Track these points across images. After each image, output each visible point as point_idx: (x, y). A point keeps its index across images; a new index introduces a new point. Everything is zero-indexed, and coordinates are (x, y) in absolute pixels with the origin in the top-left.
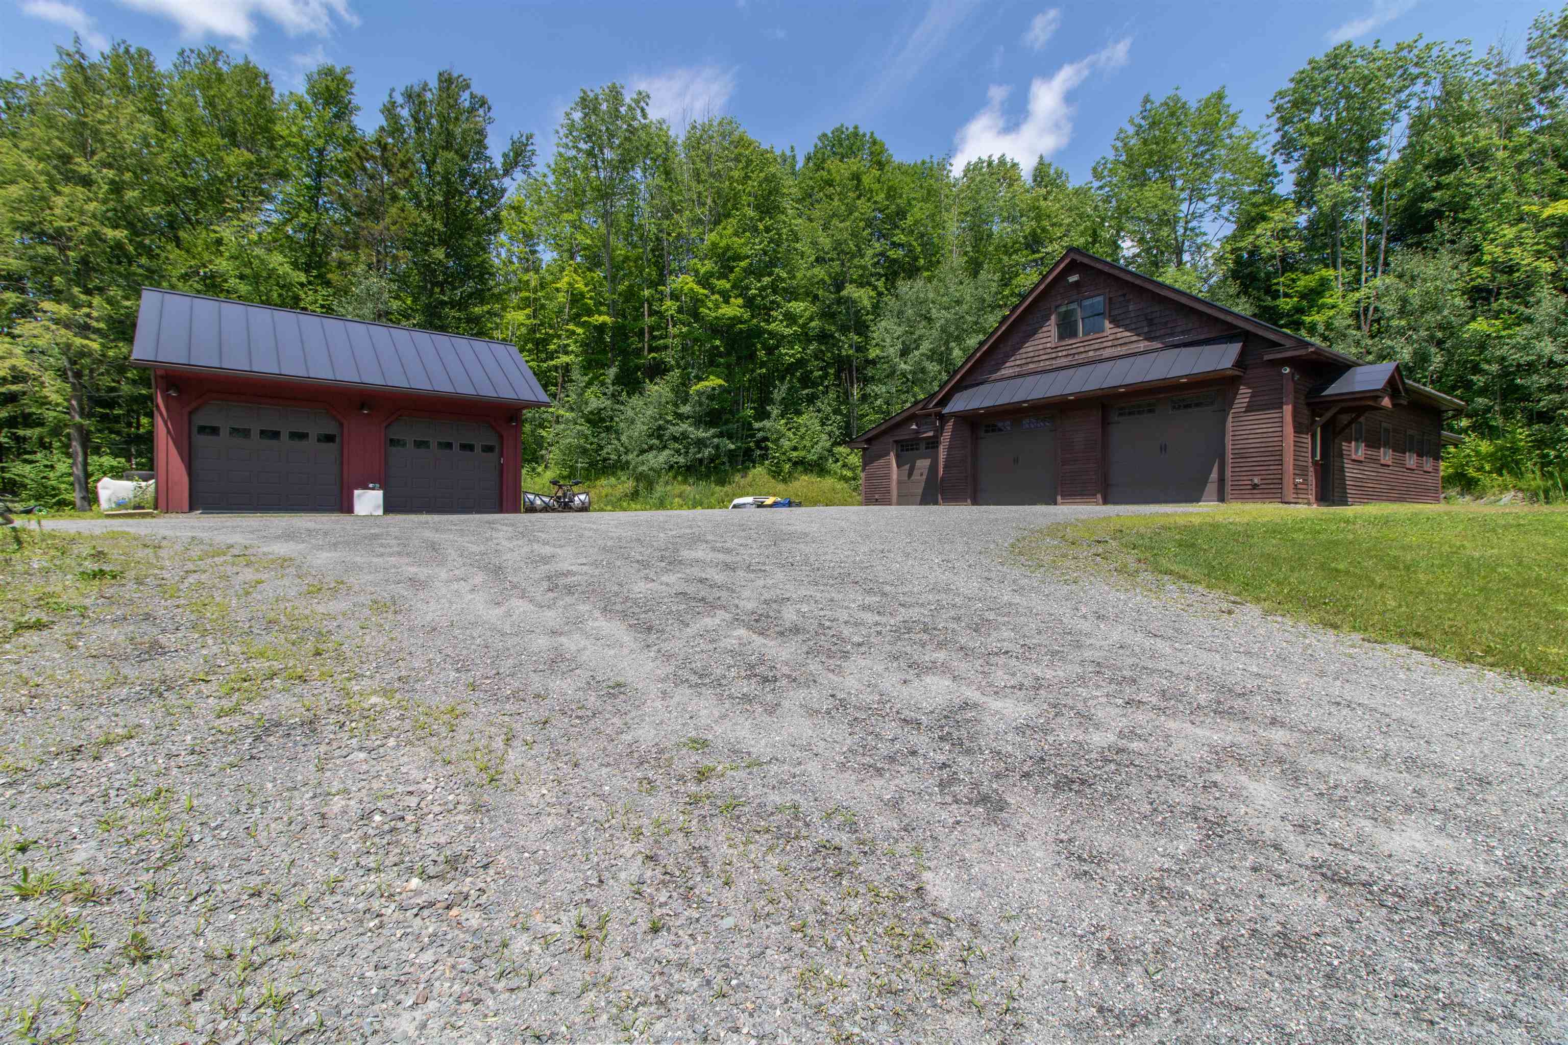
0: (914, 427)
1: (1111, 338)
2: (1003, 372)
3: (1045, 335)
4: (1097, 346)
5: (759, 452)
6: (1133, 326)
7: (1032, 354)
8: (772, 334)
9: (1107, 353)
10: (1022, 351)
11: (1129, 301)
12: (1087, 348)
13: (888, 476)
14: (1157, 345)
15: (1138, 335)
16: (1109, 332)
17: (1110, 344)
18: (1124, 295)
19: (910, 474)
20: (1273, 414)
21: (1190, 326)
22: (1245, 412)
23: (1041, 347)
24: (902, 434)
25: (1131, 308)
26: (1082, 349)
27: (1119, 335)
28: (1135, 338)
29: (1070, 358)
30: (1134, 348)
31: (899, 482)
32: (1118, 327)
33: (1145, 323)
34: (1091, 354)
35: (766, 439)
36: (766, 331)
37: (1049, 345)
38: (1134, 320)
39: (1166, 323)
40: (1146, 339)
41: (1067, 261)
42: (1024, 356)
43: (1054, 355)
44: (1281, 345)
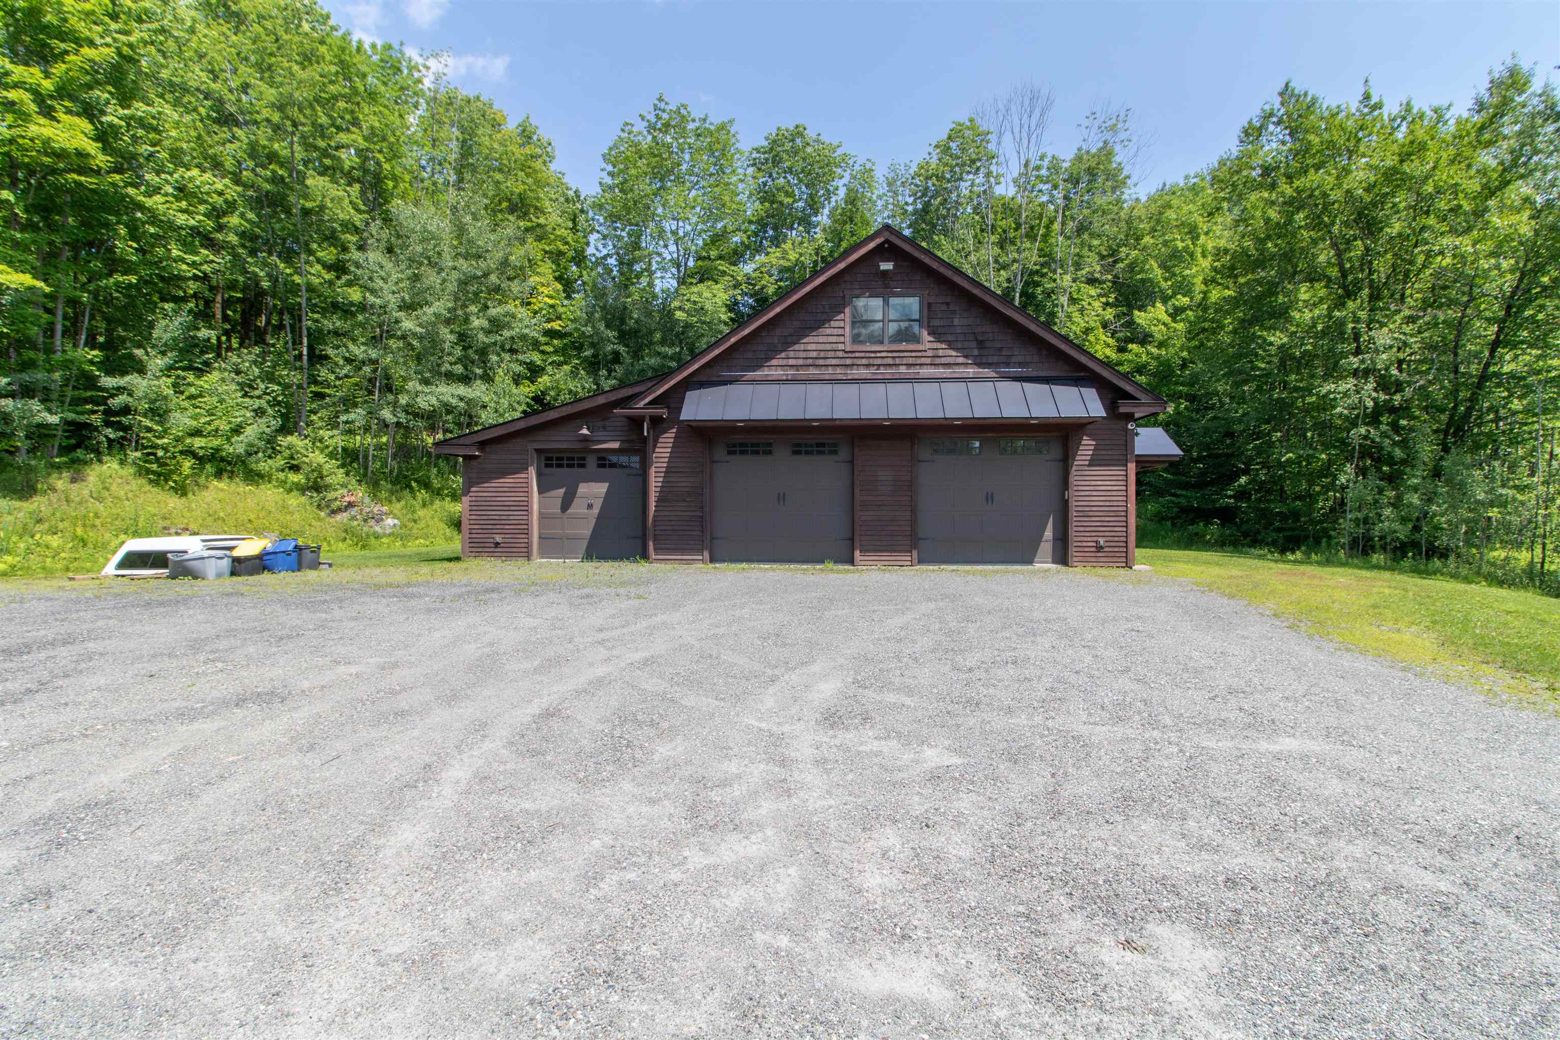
0: (585, 431)
1: (930, 353)
2: (766, 372)
3: (836, 331)
4: (911, 361)
5: (111, 433)
6: (960, 346)
7: (814, 354)
8: (154, 219)
9: (925, 372)
10: (796, 347)
11: (954, 312)
12: (898, 361)
13: (526, 508)
14: (987, 372)
15: (966, 357)
16: (928, 346)
17: (928, 361)
18: (948, 304)
19: (566, 505)
20: (1118, 471)
21: (1028, 359)
22: (1089, 466)
23: (828, 347)
24: (559, 441)
25: (956, 322)
26: (890, 361)
27: (941, 353)
28: (961, 360)
29: (873, 370)
30: (960, 371)
31: (542, 516)
32: (941, 342)
33: (974, 344)
34: (903, 369)
35: (126, 410)
36: (141, 207)
37: (841, 347)
38: (961, 338)
39: (1000, 349)
40: (975, 364)
41: (879, 241)
42: (802, 355)
43: (848, 362)
44: (1132, 397)
